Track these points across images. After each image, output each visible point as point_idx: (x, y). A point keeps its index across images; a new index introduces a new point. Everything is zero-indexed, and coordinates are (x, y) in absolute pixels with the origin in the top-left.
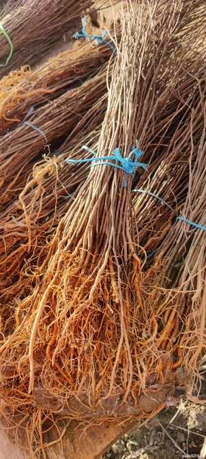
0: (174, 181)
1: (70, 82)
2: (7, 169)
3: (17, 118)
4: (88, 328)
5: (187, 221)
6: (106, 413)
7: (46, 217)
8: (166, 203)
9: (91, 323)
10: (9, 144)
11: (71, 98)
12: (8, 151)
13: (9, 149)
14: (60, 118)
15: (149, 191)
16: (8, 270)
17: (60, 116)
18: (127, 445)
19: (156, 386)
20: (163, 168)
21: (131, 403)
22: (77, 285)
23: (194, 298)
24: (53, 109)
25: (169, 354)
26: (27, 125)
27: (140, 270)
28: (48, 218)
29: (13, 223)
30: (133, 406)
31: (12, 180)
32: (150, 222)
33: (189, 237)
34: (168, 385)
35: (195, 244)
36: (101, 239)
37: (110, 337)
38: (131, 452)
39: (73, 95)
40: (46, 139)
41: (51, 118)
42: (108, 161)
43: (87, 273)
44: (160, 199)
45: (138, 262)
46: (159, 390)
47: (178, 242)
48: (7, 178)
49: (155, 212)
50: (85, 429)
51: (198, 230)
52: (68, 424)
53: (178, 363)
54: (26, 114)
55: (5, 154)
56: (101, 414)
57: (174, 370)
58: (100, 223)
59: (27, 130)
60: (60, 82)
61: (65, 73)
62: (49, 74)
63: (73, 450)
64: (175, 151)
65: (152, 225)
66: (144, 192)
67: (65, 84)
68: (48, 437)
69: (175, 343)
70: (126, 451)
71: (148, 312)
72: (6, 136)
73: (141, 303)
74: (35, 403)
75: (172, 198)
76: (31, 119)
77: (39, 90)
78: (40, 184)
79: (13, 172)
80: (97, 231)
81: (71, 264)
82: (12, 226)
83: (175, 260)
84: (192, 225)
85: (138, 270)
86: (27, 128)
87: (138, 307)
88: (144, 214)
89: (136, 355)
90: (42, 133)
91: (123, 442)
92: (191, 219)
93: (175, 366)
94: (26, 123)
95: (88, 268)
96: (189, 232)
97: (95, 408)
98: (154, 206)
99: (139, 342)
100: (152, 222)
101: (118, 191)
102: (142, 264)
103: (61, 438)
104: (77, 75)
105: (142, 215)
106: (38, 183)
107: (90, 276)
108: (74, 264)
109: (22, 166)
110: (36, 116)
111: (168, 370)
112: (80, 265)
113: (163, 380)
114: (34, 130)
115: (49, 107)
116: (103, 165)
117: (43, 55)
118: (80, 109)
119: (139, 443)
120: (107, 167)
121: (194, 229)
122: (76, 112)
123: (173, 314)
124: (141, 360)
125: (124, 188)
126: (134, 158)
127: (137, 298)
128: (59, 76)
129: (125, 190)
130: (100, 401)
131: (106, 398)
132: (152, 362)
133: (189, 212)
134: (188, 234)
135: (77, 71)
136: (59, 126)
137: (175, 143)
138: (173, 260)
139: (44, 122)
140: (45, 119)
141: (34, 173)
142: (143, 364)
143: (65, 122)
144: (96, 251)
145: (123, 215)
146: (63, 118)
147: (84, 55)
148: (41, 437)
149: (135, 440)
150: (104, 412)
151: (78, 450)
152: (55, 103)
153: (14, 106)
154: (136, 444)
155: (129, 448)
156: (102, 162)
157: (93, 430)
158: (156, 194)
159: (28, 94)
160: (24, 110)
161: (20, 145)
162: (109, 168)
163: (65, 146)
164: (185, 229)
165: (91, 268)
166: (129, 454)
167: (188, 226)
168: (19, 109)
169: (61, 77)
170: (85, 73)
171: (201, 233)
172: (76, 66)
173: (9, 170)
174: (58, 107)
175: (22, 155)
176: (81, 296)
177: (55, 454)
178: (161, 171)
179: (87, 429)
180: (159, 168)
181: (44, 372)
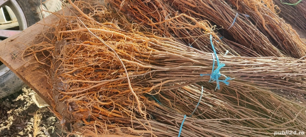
0: (213, 113)
1: (275, 39)
2: (203, 7)
3: (239, 8)
4: (101, 61)
5: (184, 120)
6: (54, 83)
7: (175, 34)
8: (196, 108)
9: (104, 63)
10: (219, 5)
11: (262, 40)
12: (215, 5)
13: (216, 5)
14: (246, 35)
15: (203, 96)
16: (137, 18)
17: (247, 34)
18: (52, 127)
19: (71, 109)
20: (221, 103)
21: (60, 97)
22: (128, 51)
23: (129, 128)
24: (251, 29)
25: (90, 114)
26: (235, 14)
27: (144, 92)
28: (174, 35)
29: (167, 14)
30: (59, 98)
31: (197, 12)
32: (181, 99)
33: (173, 123)
34: (72, 117)
35: (168, 127)
36: (161, 64)
37: (97, 75)
38: (48, 129)
39: (265, 41)
40: (229, 28)
41: (244, 29)
42: (215, 62)
43: (136, 57)
44: (198, 104)
45: (149, 90)
46: (68, 112)
47: (168, 115)
48: (197, 8)
49: (188, 101)
50: (45, 75)
51: (178, 128)
52: (48, 65)
53: (86, 122)
54: (244, 14)
55: (212, 4)
56: (53, 81)
57: (82, 119)
58: (171, 61)
59: (232, 15)
60: (273, 32)
61: (281, 35)
62: (277, 24)
63: (32, 70)
64: (236, 110)
65: (179, 100)
66: (202, 93)
67: (272, 35)
68: (40, 55)
69: (98, 118)
70: (48, 126)
71: (116, 98)
72: (225, 2)
73: (121, 93)
74: (57, 43)
75: (201, 112)
76: (241, 16)
77: (263, 18)
78: (195, 26)
79: (202, 12)
80: (165, 60)
81: (141, 47)
82: (165, 14)
83: (155, 115)
84: (181, 124)
85: (144, 90)
86: (234, 15)
87: (119, 91)
88: (185, 94)
89: (88, 93)
90: (233, 24)
91: (53, 123)
92: (186, 123)
93: (84, 120)
94: (237, 14)
95: (140, 57)
96: (176, 123)
97: (56, 77)
98: (193, 101)
99: (96, 94)
100: (181, 100)
101: (196, 71)
102: (148, 92)
103: (38, 62)
104: (282, 44)
105: (185, 92)
106: (196, 25)
107: (135, 59)
108: (141, 48)
109: (207, 16)
110: (244, 20)
111: (81, 115)
112: (141, 52)
113: (74, 113)
114: (233, 19)
115: (252, 26)
116: (213, 58)
117: (296, 25)
118: (256, 47)
119: (53, 134)
120: (211, 61)
121: (178, 126)
122: (253, 45)
123: (117, 115)
124: (85, 97)
125: (199, 74)
126: (222, 79)
127: (124, 90)
128: (278, 31)
129: (198, 76)
130: (60, 78)
131: (63, 81)
132: (84, 104)
133: (190, 122)
134: (174, 122)
135: (285, 43)
136: (240, 34)
137: (242, 110)
138: (154, 113)
139: (241, 25)
140: (243, 25)
141: (202, 21)
142: (82, 98)
143: (244, 38)
144: (152, 61)
145: (180, 77)
146: (246, 37)
147: (298, 46)
148: (39, 51)
149: (55, 131)
150: (54, 82)
151: (32, 72)
152: (255, 29)
153: (248, 5)
154: (53, 132)
155: (50, 128)
156: (214, 58)
157: (45, 80)
158: (201, 100)
159: (258, 13)
160: (247, 12)
161: (221, 12)
162: (211, 62)
163: (227, 41)
164: (177, 119)
165: (140, 59)
166: (46, 129)
167: (179, 122)
168: (246, 8)
169: (278, 33)
170: (285, 48)
171: (176, 130)
172: (288, 41)
173: (202, 9)
174: (253, 32)
175: (214, 15)
176: (121, 54)
177: (30, 60)
178: (218, 102)
179: (45, 77)
180: (220, 101)
181: (75, 42)
